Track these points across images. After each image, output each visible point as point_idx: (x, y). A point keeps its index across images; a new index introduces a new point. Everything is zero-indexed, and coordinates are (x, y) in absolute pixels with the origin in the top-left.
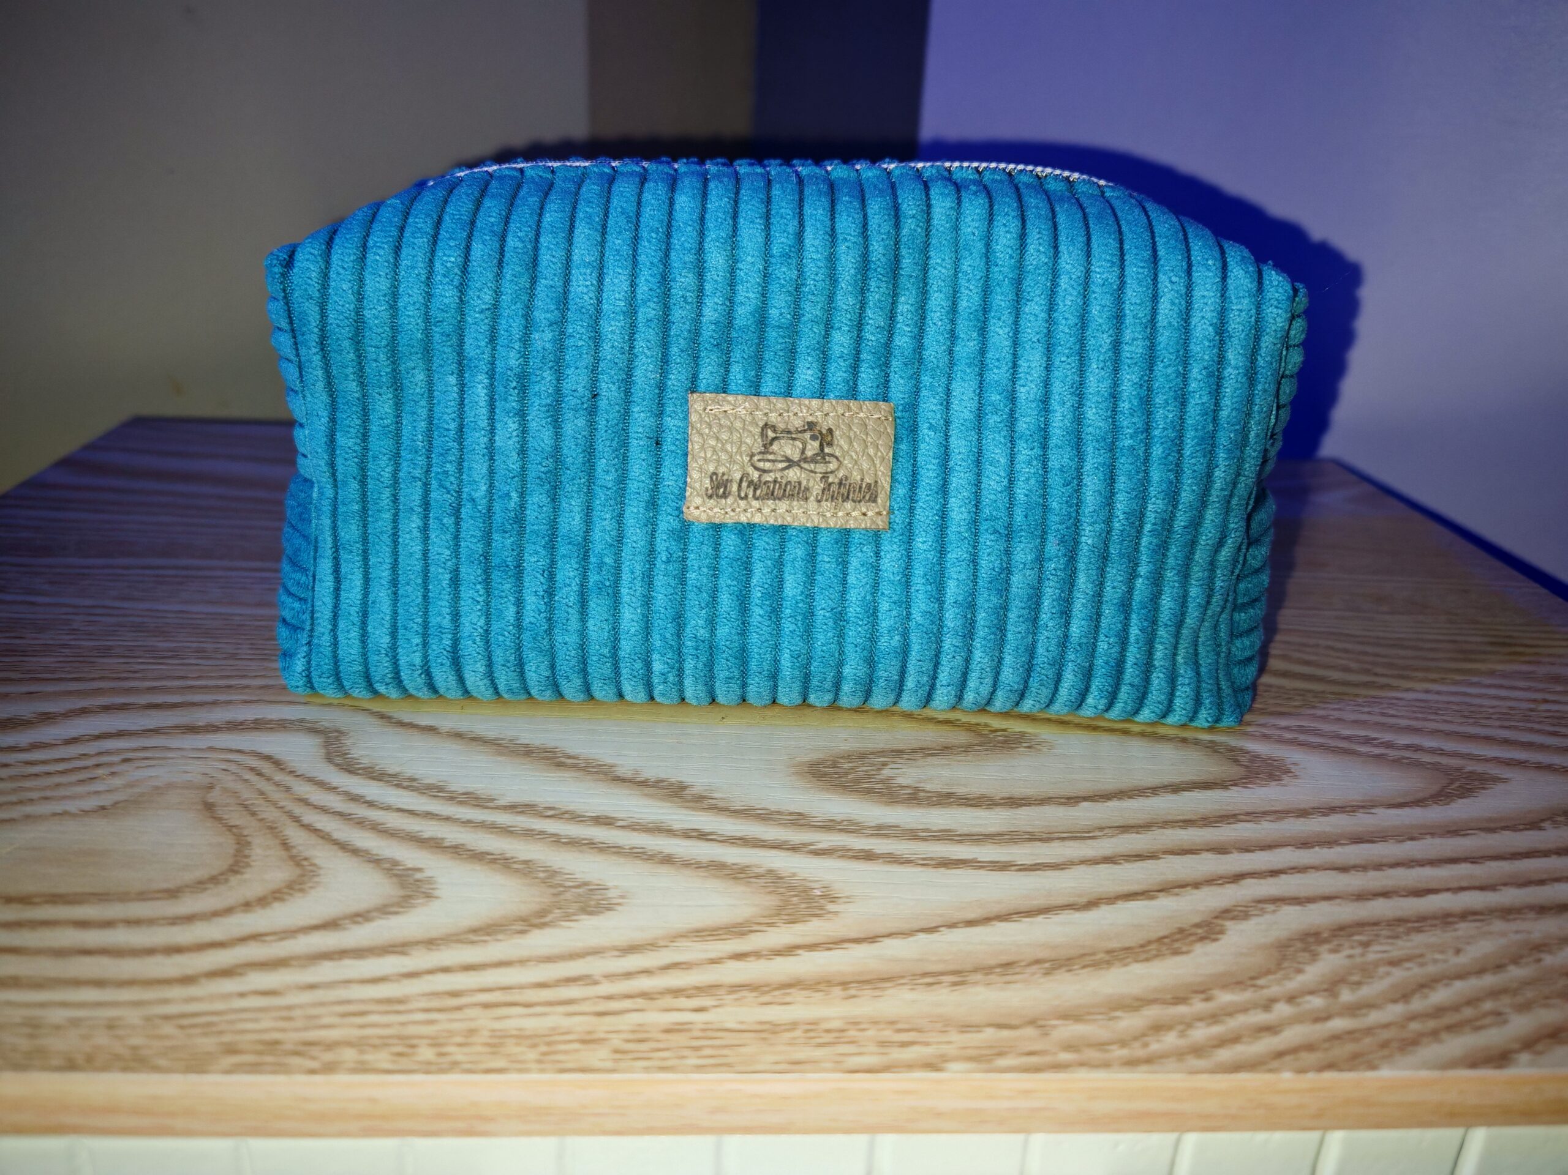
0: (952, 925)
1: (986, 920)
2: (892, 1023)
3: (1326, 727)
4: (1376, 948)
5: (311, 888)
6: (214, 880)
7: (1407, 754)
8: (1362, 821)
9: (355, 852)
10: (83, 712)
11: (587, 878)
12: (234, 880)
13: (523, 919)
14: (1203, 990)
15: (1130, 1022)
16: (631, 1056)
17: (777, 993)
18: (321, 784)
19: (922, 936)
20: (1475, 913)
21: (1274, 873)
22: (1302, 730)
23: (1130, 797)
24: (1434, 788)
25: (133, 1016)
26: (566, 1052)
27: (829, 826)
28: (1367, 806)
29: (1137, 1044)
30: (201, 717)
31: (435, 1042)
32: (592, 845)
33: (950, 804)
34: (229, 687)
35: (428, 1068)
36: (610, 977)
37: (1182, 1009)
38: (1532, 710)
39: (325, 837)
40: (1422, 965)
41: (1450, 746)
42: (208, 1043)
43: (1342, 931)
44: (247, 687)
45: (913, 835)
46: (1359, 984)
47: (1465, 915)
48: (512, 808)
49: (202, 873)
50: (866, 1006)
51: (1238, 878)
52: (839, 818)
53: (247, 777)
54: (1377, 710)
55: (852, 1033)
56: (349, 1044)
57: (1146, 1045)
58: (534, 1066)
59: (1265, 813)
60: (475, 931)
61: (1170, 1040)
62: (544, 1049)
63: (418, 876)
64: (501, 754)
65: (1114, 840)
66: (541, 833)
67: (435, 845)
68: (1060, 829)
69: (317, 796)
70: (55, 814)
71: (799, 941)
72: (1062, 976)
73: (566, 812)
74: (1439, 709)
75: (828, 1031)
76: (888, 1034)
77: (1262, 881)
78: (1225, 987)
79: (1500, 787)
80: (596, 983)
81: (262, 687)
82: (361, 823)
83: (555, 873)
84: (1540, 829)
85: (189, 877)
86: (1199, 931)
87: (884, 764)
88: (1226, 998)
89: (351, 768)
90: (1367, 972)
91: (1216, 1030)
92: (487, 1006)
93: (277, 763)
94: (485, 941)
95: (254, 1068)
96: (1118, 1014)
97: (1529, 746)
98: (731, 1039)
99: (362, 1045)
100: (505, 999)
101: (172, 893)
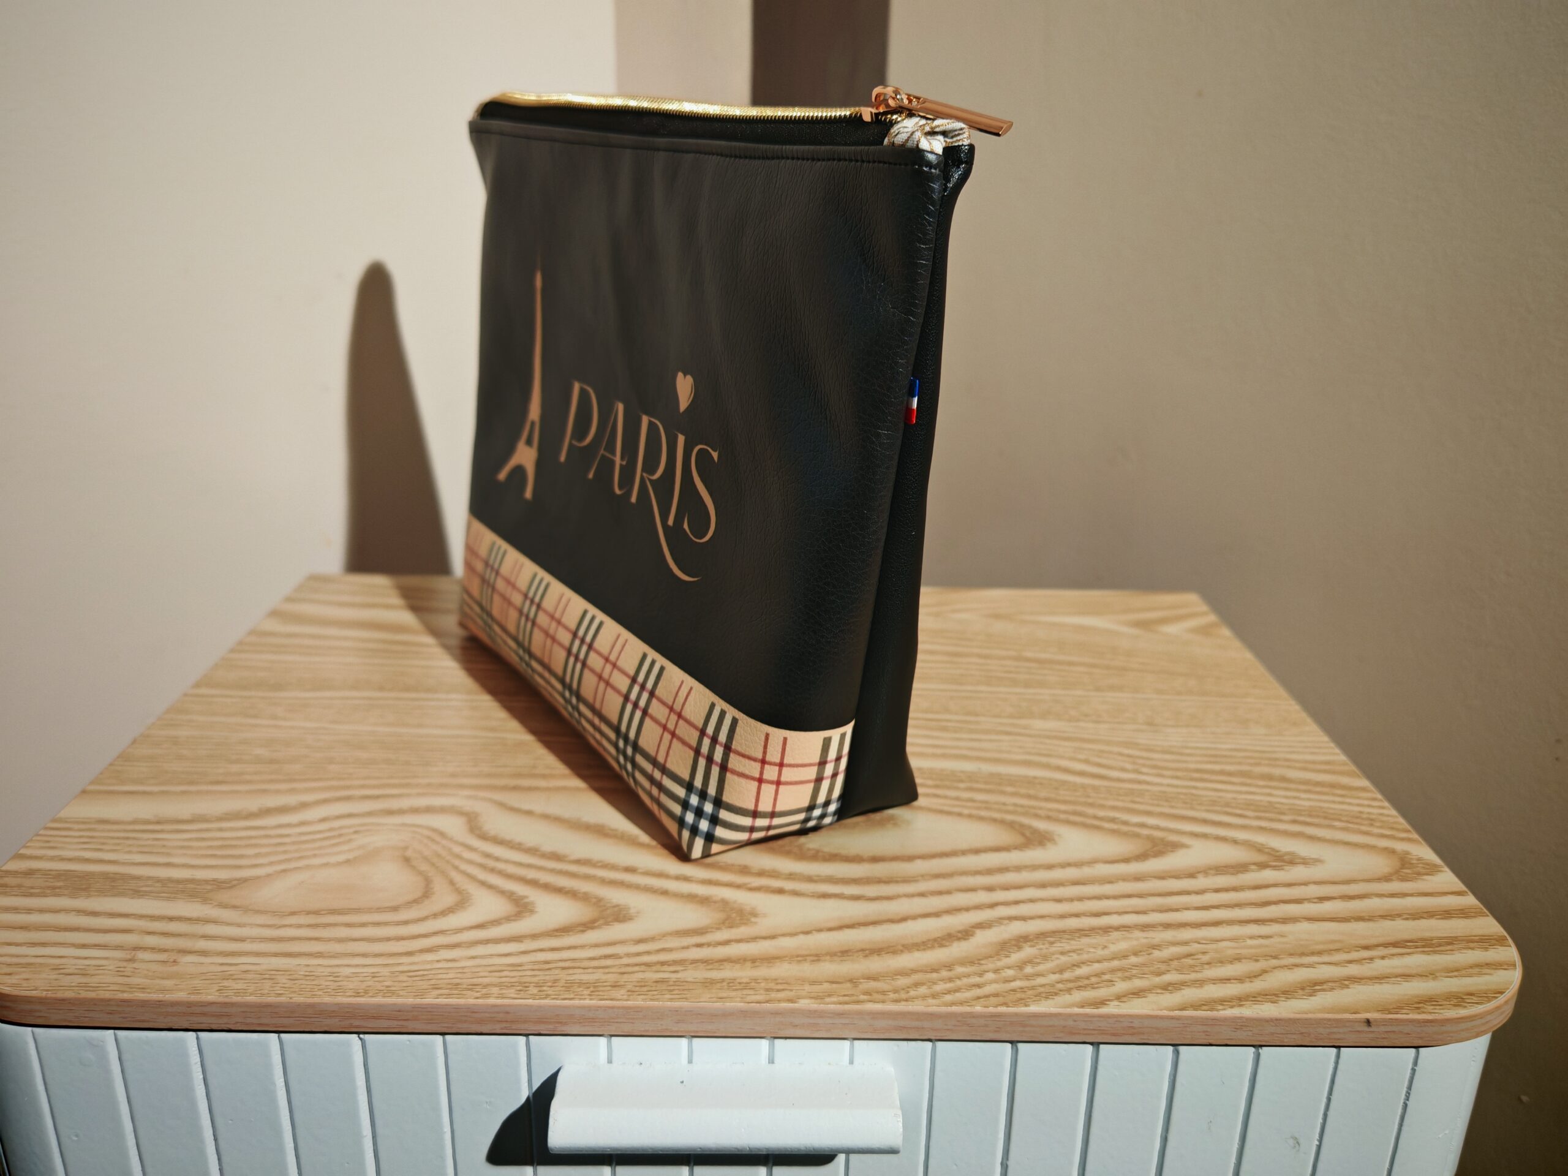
0: (820, 930)
1: (840, 928)
2: (776, 980)
3: (1090, 811)
4: (1055, 945)
5: (469, 906)
6: (417, 901)
7: (1133, 829)
8: (1087, 872)
9: (490, 887)
10: (325, 801)
11: (620, 902)
12: (426, 902)
13: (584, 925)
14: (949, 967)
15: (902, 981)
16: (637, 993)
17: (717, 964)
18: (468, 847)
19: (802, 937)
20: (1126, 927)
21: (1017, 903)
23: (947, 856)
24: (1142, 851)
25: (385, 971)
26: (603, 991)
27: (761, 873)
28: (1092, 862)
29: (902, 992)
30: (395, 804)
31: (537, 985)
32: (621, 884)
33: (836, 860)
34: (408, 784)
36: (628, 955)
37: (935, 975)
38: (1234, 799)
39: (473, 878)
40: (1079, 954)
42: (424, 985)
43: (1042, 935)
44: (418, 784)
45: (810, 879)
46: (1040, 963)
47: (1117, 928)
48: (578, 862)
49: (410, 897)
50: (763, 971)
51: (993, 906)
52: (768, 869)
53: (426, 842)
54: (1127, 799)
55: (753, 984)
56: (495, 985)
57: (908, 992)
58: (586, 997)
59: (1027, 867)
60: (557, 930)
61: (923, 990)
62: (592, 989)
63: (526, 900)
64: (573, 828)
66: (593, 876)
67: (534, 883)
68: (899, 876)
69: (467, 855)
70: (321, 865)
71: (733, 937)
72: (876, 958)
73: (607, 864)
74: (1172, 798)
75: (740, 983)
76: (772, 985)
77: (1009, 907)
78: (963, 964)
79: (1184, 851)
80: (621, 958)
81: (429, 785)
82: (492, 870)
83: (600, 899)
84: (1195, 878)
85: (402, 900)
86: (960, 935)
88: (960, 970)
89: (484, 837)
90: (1046, 958)
91: (949, 985)
93: (442, 834)
94: (564, 936)
95: (449, 996)
96: (899, 977)
97: (1219, 824)
99: (500, 985)
100: (573, 965)
101: (395, 909)
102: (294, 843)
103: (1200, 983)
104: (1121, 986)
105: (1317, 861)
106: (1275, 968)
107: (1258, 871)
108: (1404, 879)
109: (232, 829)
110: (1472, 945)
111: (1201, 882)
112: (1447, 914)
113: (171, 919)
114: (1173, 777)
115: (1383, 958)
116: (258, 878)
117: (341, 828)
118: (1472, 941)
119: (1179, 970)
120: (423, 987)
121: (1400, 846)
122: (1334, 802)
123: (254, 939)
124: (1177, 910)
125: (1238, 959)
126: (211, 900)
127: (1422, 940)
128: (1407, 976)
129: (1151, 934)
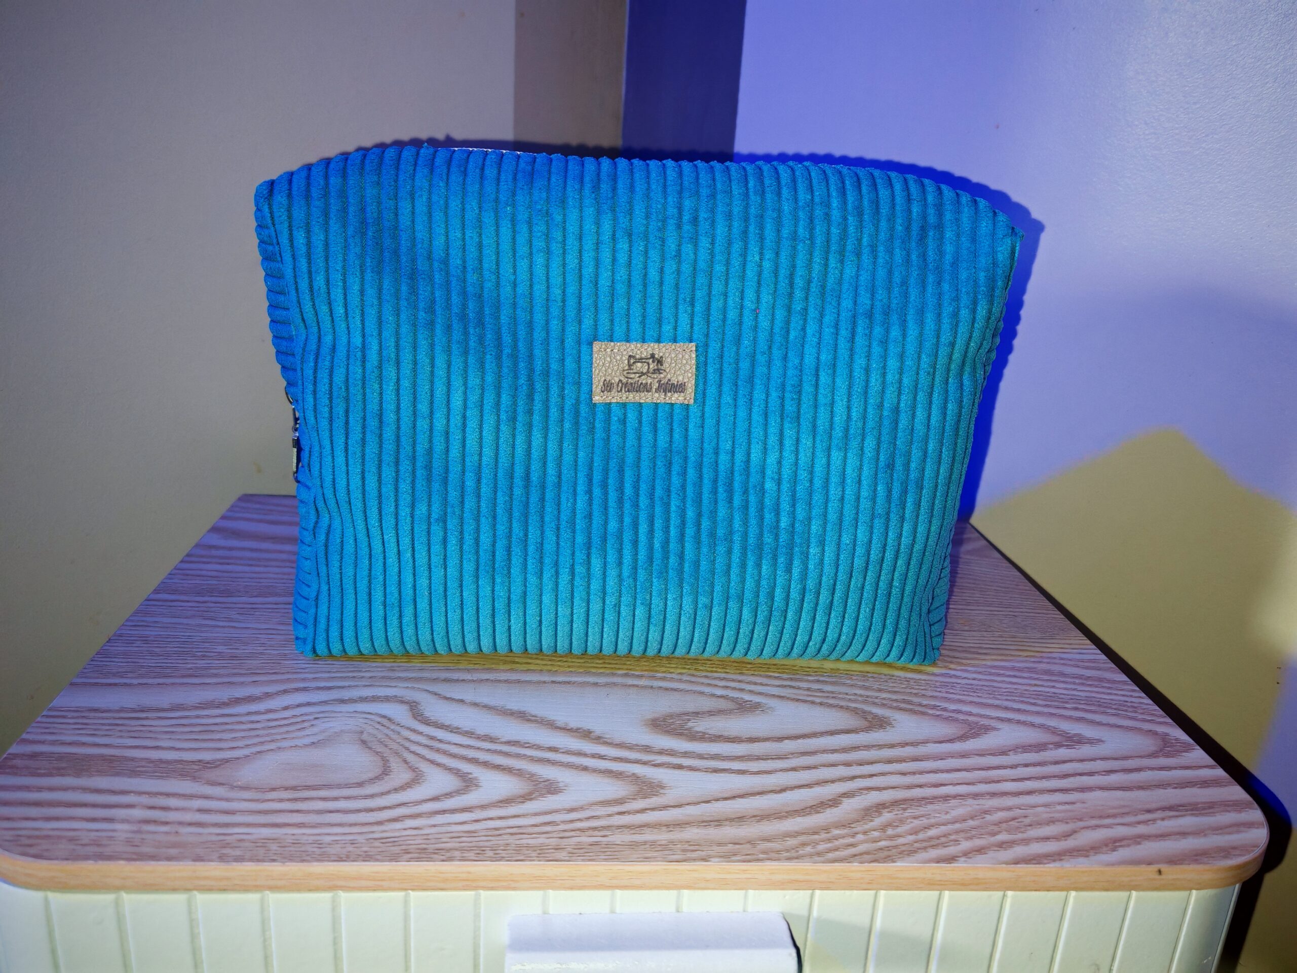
0: (717, 800)
1: (734, 797)
2: (688, 842)
3: (916, 700)
4: (907, 811)
5: (423, 782)
6: (378, 778)
7: (951, 714)
8: (921, 750)
9: (439, 765)
10: (285, 692)
11: (549, 778)
12: (386, 778)
13: (522, 797)
14: (827, 829)
15: (792, 842)
16: (576, 855)
17: (637, 829)
18: (414, 731)
19: (704, 804)
20: (960, 796)
21: (871, 776)
22: (904, 701)
23: (809, 737)
24: (962, 733)
25: (360, 839)
26: (548, 853)
27: (661, 752)
28: (925, 742)
29: (793, 851)
30: (346, 694)
31: (492, 849)
32: (548, 761)
33: (720, 741)
34: (354, 677)
35: (492, 860)
36: (564, 822)
37: (816, 837)
38: (1026, 690)
39: (423, 757)
40: (928, 818)
41: (975, 710)
42: (396, 849)
43: (895, 803)
44: (363, 677)
45: (701, 757)
46: (898, 826)
47: (955, 797)
48: (508, 743)
49: (371, 775)
50: (676, 835)
51: (853, 778)
52: (666, 748)
53: (377, 727)
54: (944, 690)
55: (670, 846)
56: (456, 849)
57: (797, 852)
58: (536, 859)
59: (873, 746)
60: (501, 802)
61: (808, 849)
62: (538, 852)
63: (470, 776)
64: (499, 715)
65: (798, 760)
66: (525, 755)
67: (474, 761)
68: (773, 754)
69: (414, 737)
70: (291, 747)
71: (648, 807)
72: (765, 822)
73: (534, 745)
74: (977, 689)
75: (660, 845)
76: (686, 846)
77: (865, 780)
78: (837, 827)
79: (995, 733)
80: (558, 825)
81: (371, 677)
82: (438, 750)
83: (533, 775)
84: (1007, 755)
85: (365, 777)
86: (830, 803)
87: (689, 720)
88: (836, 832)
89: (427, 722)
90: (902, 821)
91: (829, 845)
92: (512, 834)
93: (389, 719)
94: (506, 807)
95: (418, 859)
96: (788, 839)
97: (1018, 710)
98: (618, 848)
99: (462, 850)
100: (519, 831)
101: (360, 785)
102: (263, 728)
103: (1026, 842)
104: (966, 845)
105: (1099, 741)
106: (1084, 828)
107: (1056, 749)
108: (1168, 755)
109: (208, 716)
110: (1229, 809)
111: (1012, 759)
112: (1205, 783)
113: (168, 795)
114: (975, 672)
115: (1163, 819)
116: (238, 758)
117: (302, 715)
118: (1228, 806)
119: (1009, 831)
120: (397, 852)
121: (1161, 729)
122: (1104, 693)
123: (242, 812)
124: (998, 782)
125: (1051, 821)
126: (199, 778)
127: (1190, 804)
128: (1183, 834)
129: (981, 802)
